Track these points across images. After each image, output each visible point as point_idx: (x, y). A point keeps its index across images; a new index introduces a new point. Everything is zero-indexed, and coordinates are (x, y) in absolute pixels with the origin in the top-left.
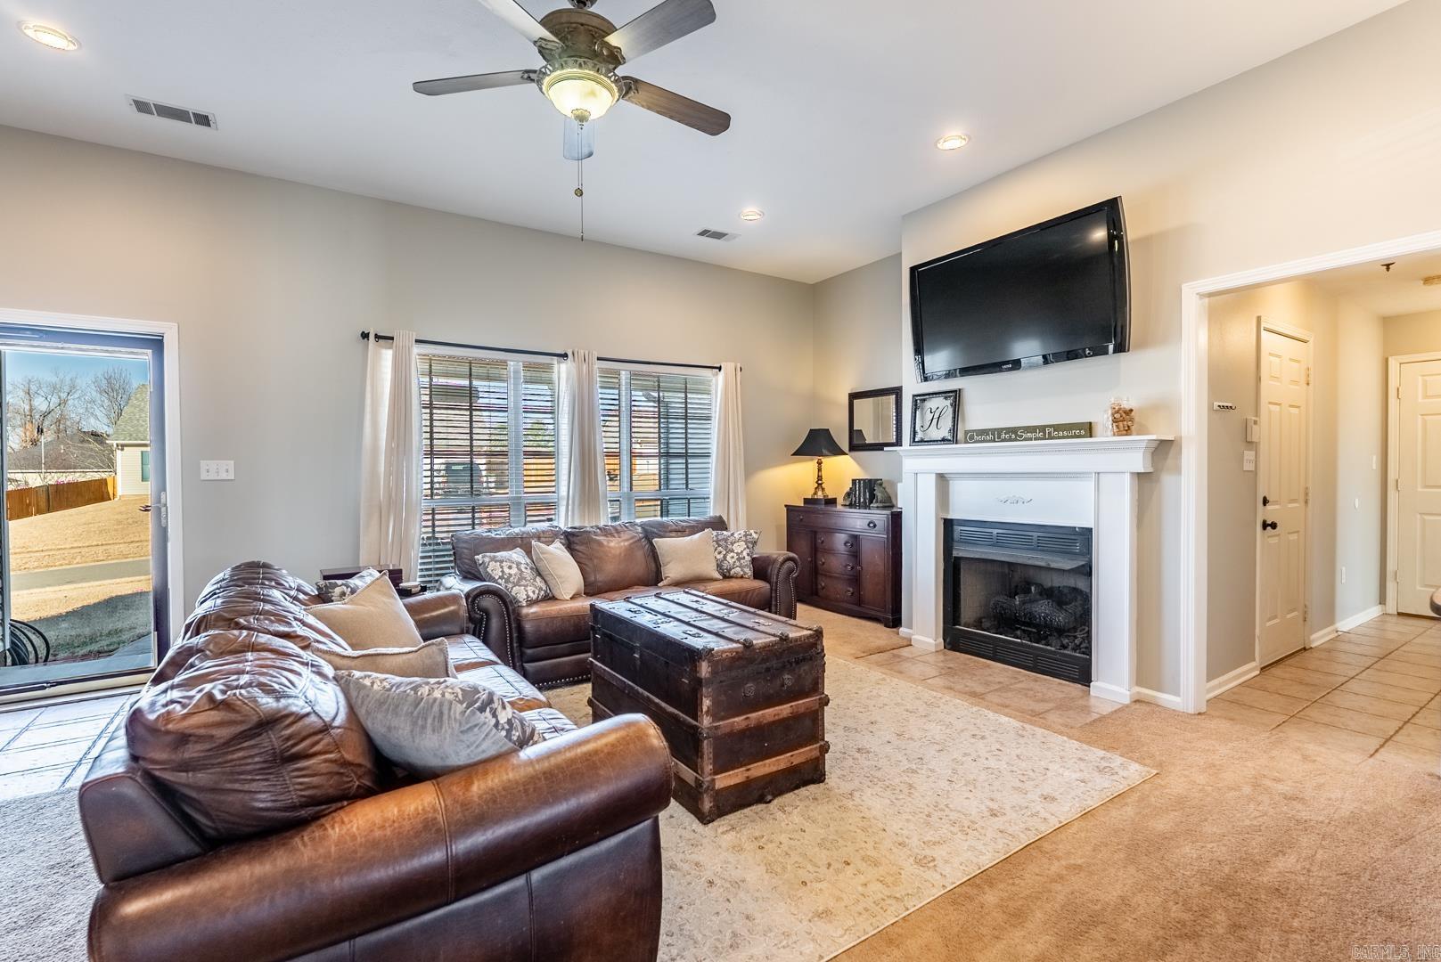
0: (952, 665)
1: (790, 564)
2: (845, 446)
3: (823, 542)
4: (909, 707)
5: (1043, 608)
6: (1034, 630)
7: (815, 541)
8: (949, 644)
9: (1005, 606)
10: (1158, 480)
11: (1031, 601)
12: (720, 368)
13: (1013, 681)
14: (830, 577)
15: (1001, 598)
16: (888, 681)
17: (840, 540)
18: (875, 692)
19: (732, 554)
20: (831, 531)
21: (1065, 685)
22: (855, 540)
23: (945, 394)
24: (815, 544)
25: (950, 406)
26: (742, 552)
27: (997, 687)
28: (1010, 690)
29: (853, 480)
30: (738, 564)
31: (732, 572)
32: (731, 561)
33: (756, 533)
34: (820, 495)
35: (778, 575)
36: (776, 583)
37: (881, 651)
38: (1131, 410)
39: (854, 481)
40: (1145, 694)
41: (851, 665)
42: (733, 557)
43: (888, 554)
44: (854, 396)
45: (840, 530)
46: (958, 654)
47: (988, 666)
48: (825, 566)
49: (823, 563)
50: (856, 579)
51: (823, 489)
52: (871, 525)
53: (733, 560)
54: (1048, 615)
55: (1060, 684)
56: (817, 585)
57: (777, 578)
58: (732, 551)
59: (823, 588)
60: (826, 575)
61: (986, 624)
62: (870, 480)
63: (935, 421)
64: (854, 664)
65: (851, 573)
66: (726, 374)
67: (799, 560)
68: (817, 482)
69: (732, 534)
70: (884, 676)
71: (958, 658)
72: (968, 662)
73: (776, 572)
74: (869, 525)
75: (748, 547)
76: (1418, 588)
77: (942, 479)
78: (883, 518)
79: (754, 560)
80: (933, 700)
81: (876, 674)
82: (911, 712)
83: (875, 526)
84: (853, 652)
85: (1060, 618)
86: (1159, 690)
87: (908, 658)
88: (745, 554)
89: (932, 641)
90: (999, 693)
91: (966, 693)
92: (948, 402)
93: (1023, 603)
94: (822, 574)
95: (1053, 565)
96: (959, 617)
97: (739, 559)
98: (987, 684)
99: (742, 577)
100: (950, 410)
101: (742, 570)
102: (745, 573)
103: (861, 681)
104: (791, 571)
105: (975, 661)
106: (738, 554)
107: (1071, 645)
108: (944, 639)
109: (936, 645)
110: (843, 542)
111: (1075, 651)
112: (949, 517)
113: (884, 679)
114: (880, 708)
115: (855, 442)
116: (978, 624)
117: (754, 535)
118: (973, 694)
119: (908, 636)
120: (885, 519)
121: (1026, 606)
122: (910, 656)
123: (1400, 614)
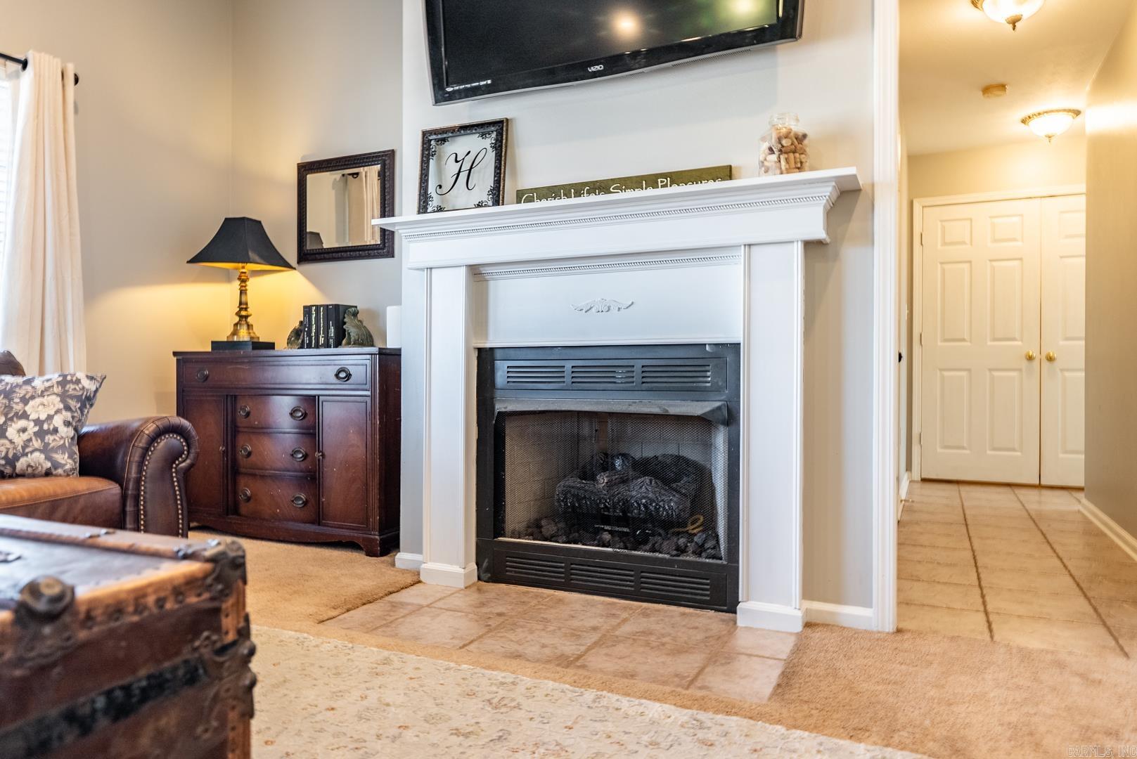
0: (501, 609)
1: (173, 440)
2: (291, 254)
3: (248, 414)
4: (459, 722)
5: (642, 491)
6: (625, 530)
7: (234, 411)
8: (487, 571)
9: (581, 493)
10: (836, 257)
11: (624, 481)
12: (25, 64)
13: (614, 622)
14: (263, 477)
15: (574, 482)
16: (397, 664)
17: (281, 409)
18: (373, 697)
19: (22, 423)
20: (264, 392)
21: (691, 615)
22: (309, 407)
23: (480, 128)
24: (234, 421)
25: (490, 150)
26: (50, 418)
27: (595, 637)
28: (617, 641)
29: (305, 307)
30: (37, 444)
31: (21, 464)
32: (19, 440)
33: (91, 378)
34: (243, 335)
35: (141, 464)
36: (138, 481)
37: (367, 600)
38: (805, 136)
39: (307, 310)
40: (818, 611)
41: (313, 640)
42: (24, 430)
43: (373, 424)
44: (305, 169)
45: (282, 390)
46: (503, 586)
47: (560, 601)
48: (253, 458)
49: (249, 454)
50: (312, 477)
51: (249, 326)
52: (343, 375)
53: (25, 436)
54: (652, 501)
55: (683, 614)
56: (235, 493)
57: (140, 471)
58: (25, 416)
59: (249, 499)
60: (254, 475)
61: (549, 528)
62: (337, 307)
63: (463, 176)
64: (318, 635)
65: (303, 465)
66: (38, 77)
67: (194, 433)
68: (238, 314)
69: (28, 382)
70: (386, 653)
71: (507, 594)
72: (525, 599)
73: (136, 458)
74: (337, 375)
75: (68, 408)
76: (939, 450)
77: (477, 273)
78: (366, 360)
79: (81, 439)
80: (502, 693)
81: (368, 652)
82: (467, 735)
83: (349, 376)
84: (312, 610)
85: (671, 503)
86: (839, 600)
87: (421, 607)
88: (58, 421)
89: (457, 569)
90: (605, 651)
91: (548, 662)
92: (488, 142)
93: (610, 485)
94: (246, 474)
95: (673, 411)
96: (503, 521)
97: (41, 434)
98: (575, 634)
99: (48, 474)
100: (491, 155)
101: (48, 458)
102: (56, 465)
103: (338, 674)
104: (174, 456)
105: (537, 596)
106: (38, 422)
107: (691, 547)
108: (477, 564)
109: (467, 576)
110: (289, 410)
111: (700, 555)
112: (488, 345)
113: (386, 662)
114: (394, 739)
115: (310, 246)
116: (535, 529)
117: (86, 383)
118: (565, 662)
119: (410, 567)
120: (368, 362)
121: (615, 490)
122: (424, 603)
123: (924, 480)
